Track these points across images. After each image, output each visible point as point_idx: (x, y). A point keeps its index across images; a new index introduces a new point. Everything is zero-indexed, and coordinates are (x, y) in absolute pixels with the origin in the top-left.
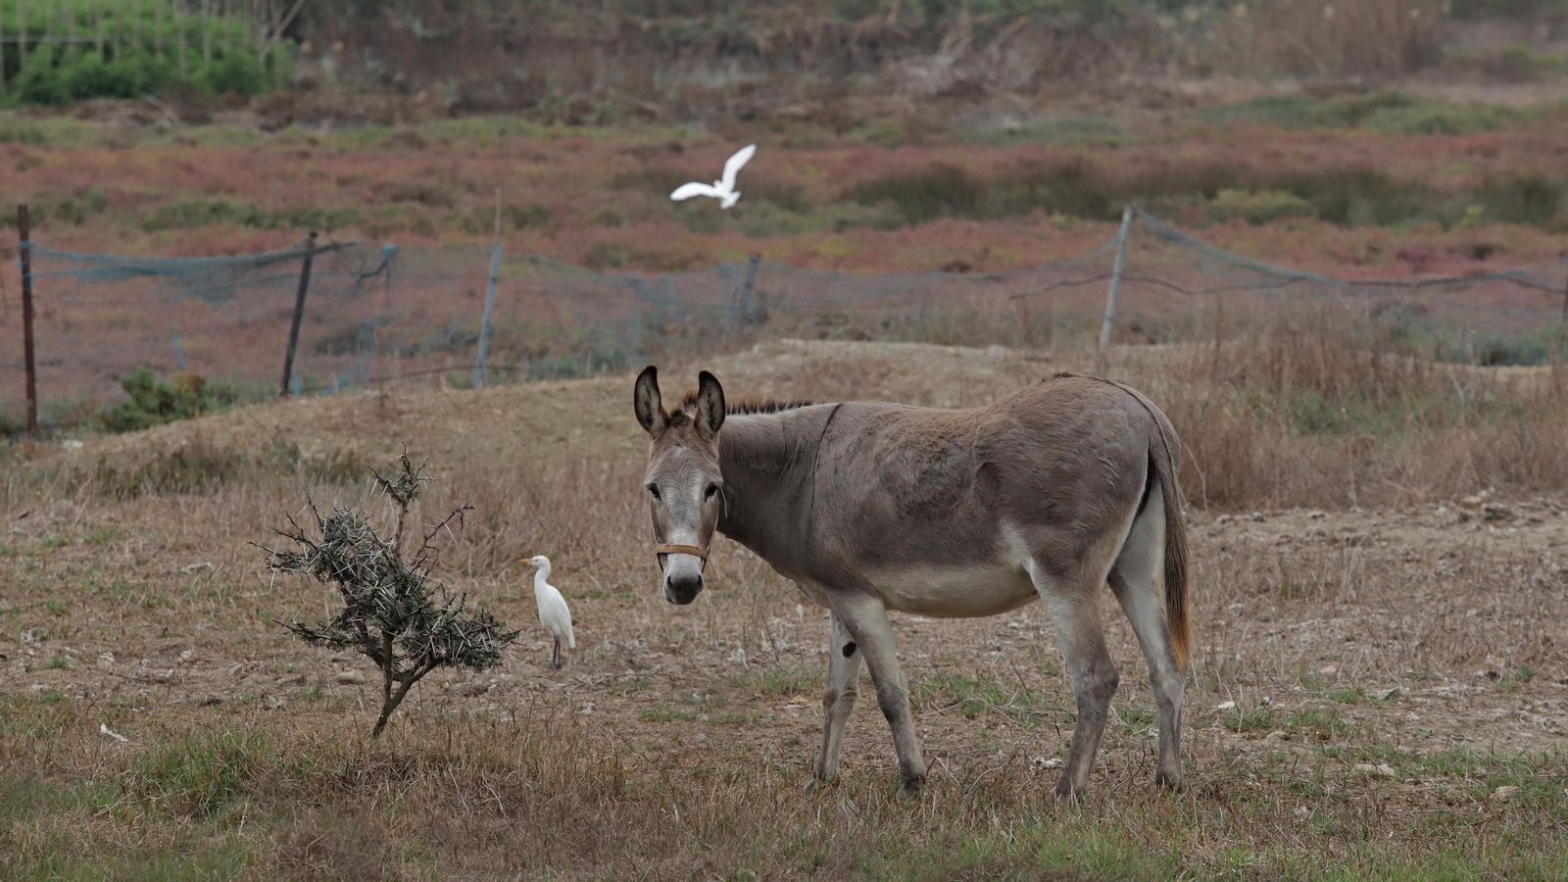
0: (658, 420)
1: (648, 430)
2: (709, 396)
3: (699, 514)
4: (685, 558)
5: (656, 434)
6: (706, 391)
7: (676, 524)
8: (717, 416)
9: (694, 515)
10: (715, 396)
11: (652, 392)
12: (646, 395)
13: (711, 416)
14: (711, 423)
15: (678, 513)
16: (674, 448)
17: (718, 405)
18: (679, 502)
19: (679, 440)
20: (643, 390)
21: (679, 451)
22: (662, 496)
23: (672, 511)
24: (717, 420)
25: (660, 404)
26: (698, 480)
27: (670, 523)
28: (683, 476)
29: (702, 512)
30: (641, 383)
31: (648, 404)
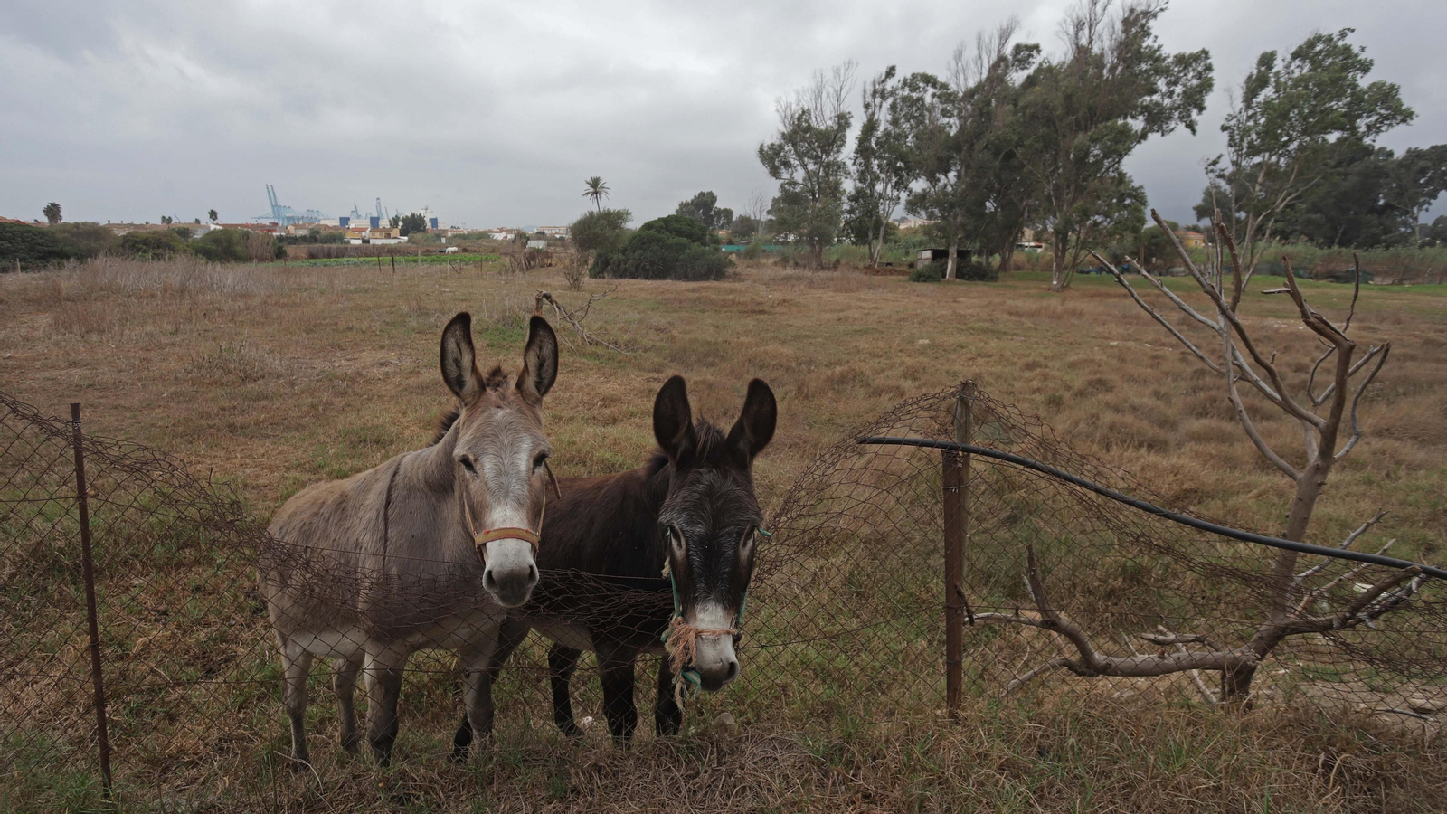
0: (470, 382)
1: (457, 394)
2: (541, 348)
3: (526, 487)
4: (511, 545)
5: (469, 399)
6: (537, 341)
7: (499, 503)
8: (547, 377)
9: (519, 489)
10: (547, 350)
11: (464, 346)
12: (456, 350)
13: (539, 375)
14: (538, 384)
15: (500, 487)
16: (493, 410)
17: (549, 362)
18: (500, 473)
19: (499, 402)
20: (451, 345)
21: (501, 413)
22: (477, 468)
23: (491, 484)
24: (546, 381)
25: (473, 362)
26: (525, 446)
27: (489, 499)
28: (506, 441)
29: (530, 485)
30: (449, 334)
31: (458, 362)
